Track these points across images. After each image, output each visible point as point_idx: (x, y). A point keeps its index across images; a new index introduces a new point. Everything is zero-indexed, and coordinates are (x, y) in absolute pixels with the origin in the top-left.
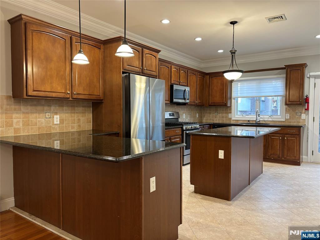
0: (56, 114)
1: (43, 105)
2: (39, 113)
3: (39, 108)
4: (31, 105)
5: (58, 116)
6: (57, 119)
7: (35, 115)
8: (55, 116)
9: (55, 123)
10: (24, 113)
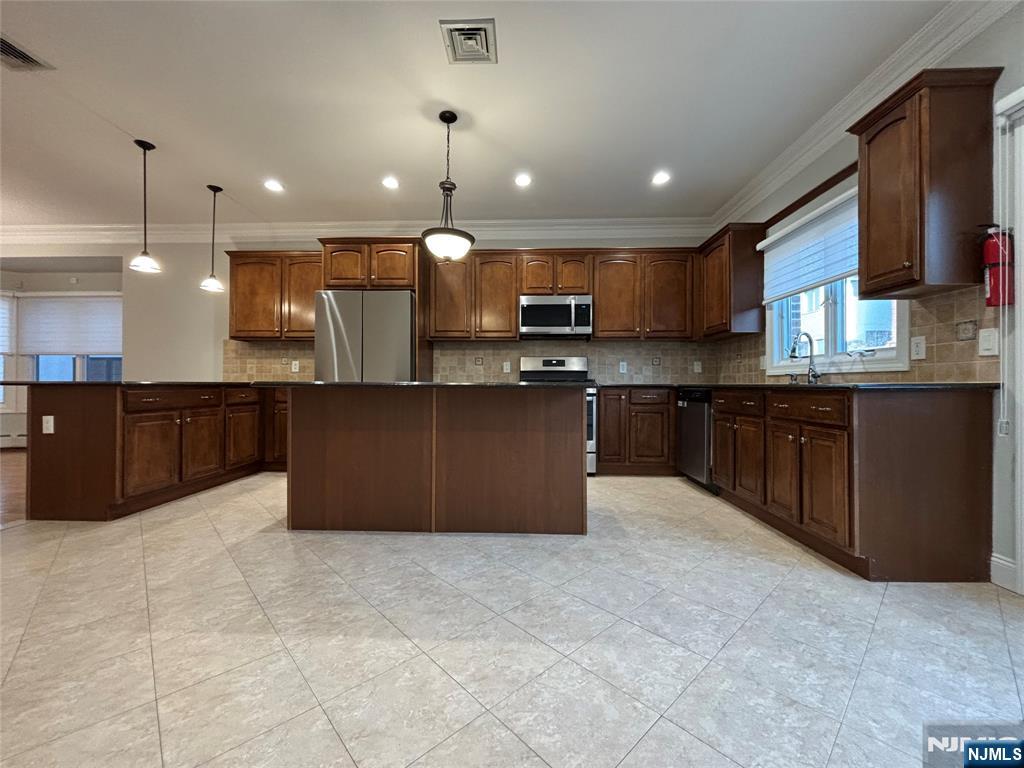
0: (295, 359)
1: (279, 349)
2: (275, 358)
3: (274, 352)
4: (266, 349)
5: (297, 362)
6: (295, 366)
7: (268, 360)
8: (294, 362)
9: (293, 370)
10: (257, 358)
